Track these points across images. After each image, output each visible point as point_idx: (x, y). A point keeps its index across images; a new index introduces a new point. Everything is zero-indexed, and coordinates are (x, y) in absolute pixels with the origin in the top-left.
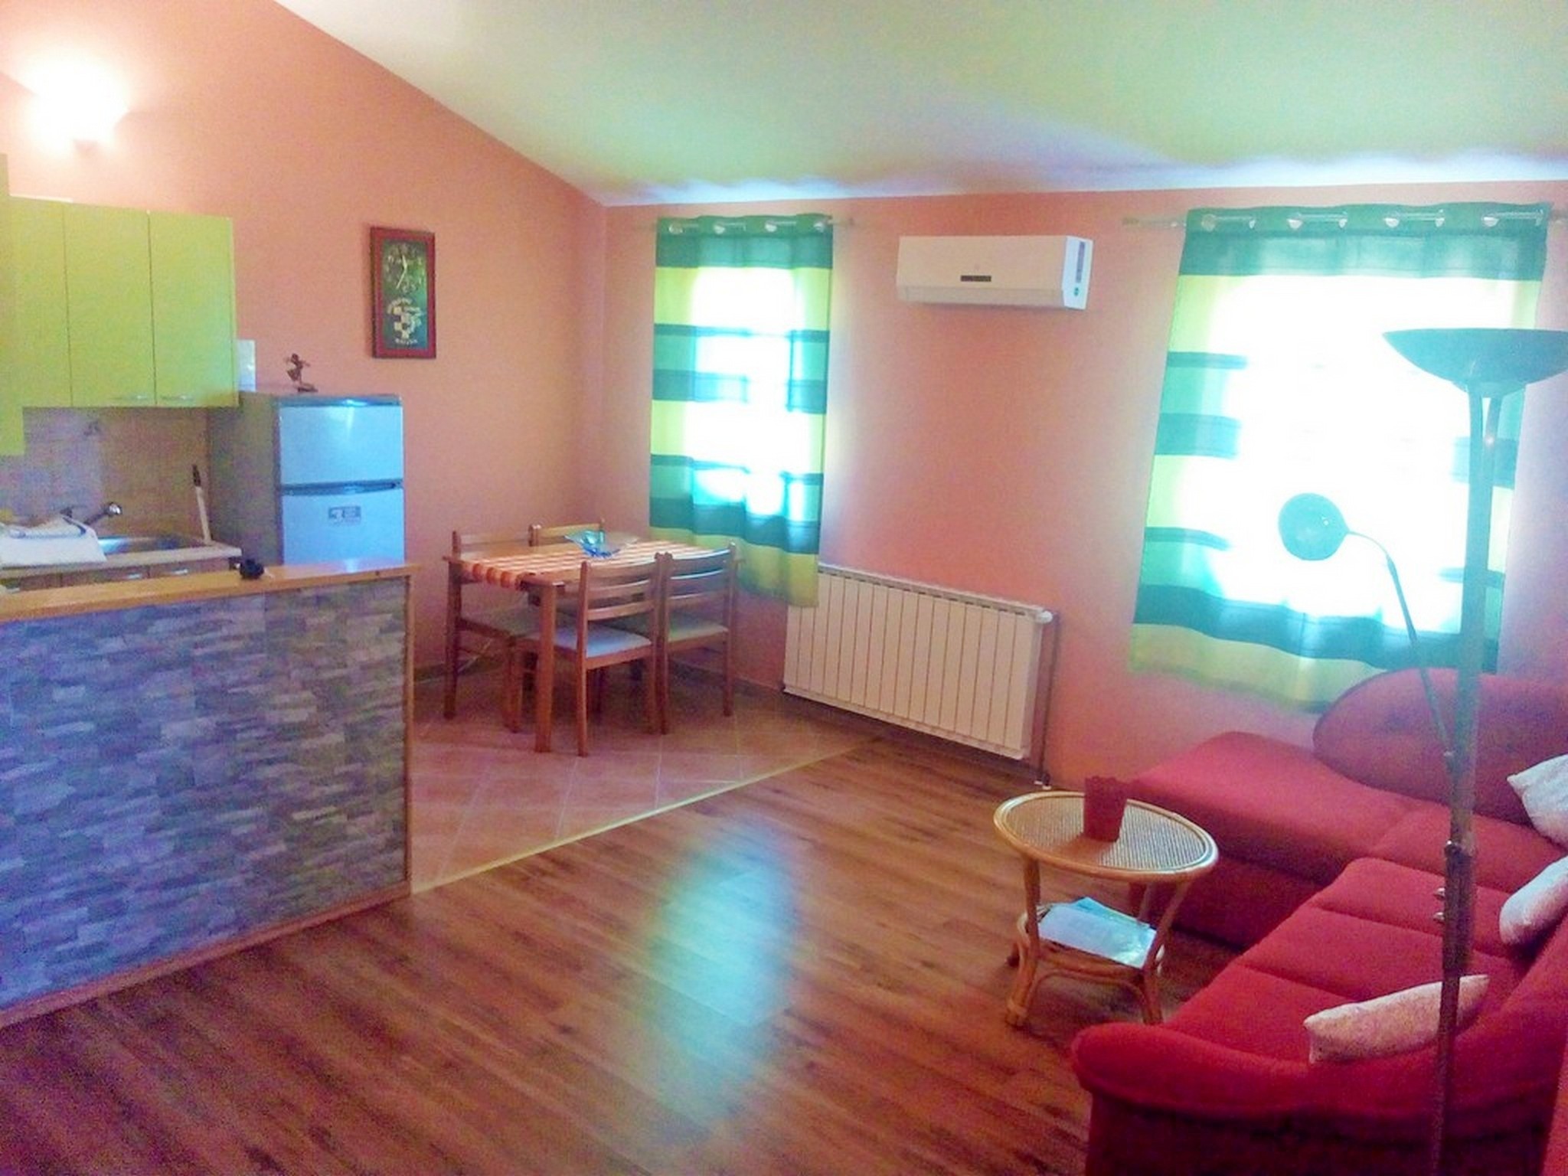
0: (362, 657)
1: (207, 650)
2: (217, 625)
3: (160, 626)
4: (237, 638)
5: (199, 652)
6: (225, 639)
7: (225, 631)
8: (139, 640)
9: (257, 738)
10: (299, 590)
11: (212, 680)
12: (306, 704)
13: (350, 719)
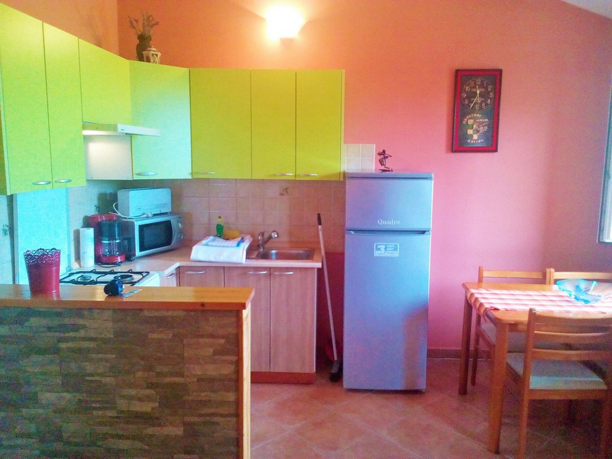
0: (198, 371)
1: (70, 345)
2: (76, 328)
3: (34, 321)
4: (91, 339)
5: (63, 345)
6: (84, 339)
7: (82, 333)
8: (18, 330)
9: (111, 417)
10: (141, 310)
11: (73, 367)
12: (149, 399)
13: (187, 419)
